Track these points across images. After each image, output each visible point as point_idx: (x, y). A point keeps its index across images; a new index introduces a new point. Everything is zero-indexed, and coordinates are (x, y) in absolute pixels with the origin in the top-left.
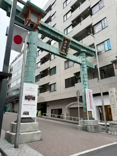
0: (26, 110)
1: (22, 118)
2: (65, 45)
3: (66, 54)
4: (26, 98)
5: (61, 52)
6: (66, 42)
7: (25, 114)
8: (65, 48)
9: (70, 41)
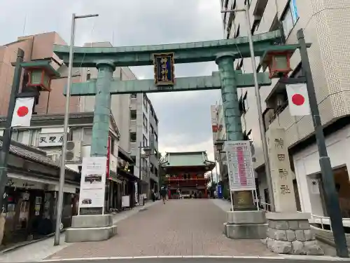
0: (87, 197)
2: (164, 66)
3: (170, 83)
4: (87, 179)
5: (159, 83)
6: (165, 60)
7: (85, 202)
8: (167, 72)
9: (172, 55)
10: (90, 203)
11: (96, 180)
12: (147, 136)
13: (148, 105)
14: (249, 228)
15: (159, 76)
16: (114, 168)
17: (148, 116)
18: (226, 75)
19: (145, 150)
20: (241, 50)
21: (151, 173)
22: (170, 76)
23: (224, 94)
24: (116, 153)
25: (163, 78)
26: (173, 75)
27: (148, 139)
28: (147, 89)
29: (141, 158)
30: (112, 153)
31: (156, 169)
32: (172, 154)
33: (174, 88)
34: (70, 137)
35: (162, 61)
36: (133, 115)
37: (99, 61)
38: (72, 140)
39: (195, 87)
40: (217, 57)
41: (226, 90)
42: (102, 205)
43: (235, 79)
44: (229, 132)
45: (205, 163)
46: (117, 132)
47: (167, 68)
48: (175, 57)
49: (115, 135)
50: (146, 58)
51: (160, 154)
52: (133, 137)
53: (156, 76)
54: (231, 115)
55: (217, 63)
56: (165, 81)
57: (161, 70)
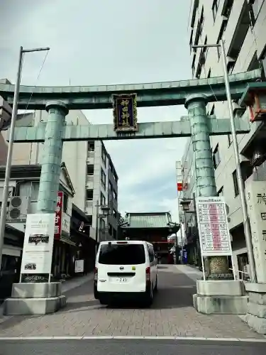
0: (31, 262)
1: (25, 275)
2: (125, 109)
3: (132, 129)
4: (32, 240)
5: (118, 129)
6: (127, 103)
7: (29, 267)
8: (127, 115)
9: (134, 96)
10: (34, 268)
11: (42, 241)
12: (106, 194)
13: (107, 160)
14: (225, 300)
15: (118, 121)
16: (66, 228)
17: (106, 171)
18: (197, 120)
19: (102, 209)
20: (215, 92)
22: (132, 120)
23: (194, 143)
24: (69, 211)
25: (124, 123)
26: (136, 120)
27: (106, 197)
28: (105, 136)
29: (97, 217)
30: (65, 212)
31: (114, 230)
32: (132, 214)
33: (137, 135)
34: (16, 191)
35: (123, 103)
36: (90, 170)
37: (48, 103)
38: (18, 195)
39: (161, 134)
40: (187, 100)
41: (197, 137)
42: (48, 271)
44: (201, 186)
45: (168, 224)
46: (71, 187)
47: (128, 112)
48: (138, 99)
49: (70, 191)
51: (119, 214)
52: (89, 194)
53: (115, 121)
54: (202, 166)
55: (186, 107)
56: (125, 126)
57: (121, 114)
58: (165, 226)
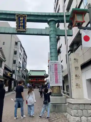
3: (24, 30)
6: (22, 19)
8: (22, 24)
12: (21, 62)
15: (18, 26)
16: (1, 74)
17: (22, 54)
18: (52, 29)
20: (60, 18)
21: (22, 78)
22: (24, 27)
23: (50, 38)
24: (3, 67)
25: (20, 28)
26: (26, 26)
27: (21, 63)
29: (16, 71)
31: (24, 76)
32: (32, 71)
33: (26, 33)
35: (21, 19)
41: (52, 36)
43: (56, 31)
44: (51, 56)
45: (45, 75)
46: (4, 58)
47: (23, 23)
48: (27, 18)
49: (4, 59)
50: (13, 17)
53: (17, 26)
54: (52, 48)
55: (48, 24)
56: (21, 29)
57: (20, 24)
58: (43, 75)
